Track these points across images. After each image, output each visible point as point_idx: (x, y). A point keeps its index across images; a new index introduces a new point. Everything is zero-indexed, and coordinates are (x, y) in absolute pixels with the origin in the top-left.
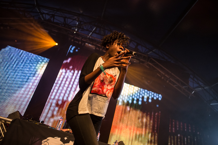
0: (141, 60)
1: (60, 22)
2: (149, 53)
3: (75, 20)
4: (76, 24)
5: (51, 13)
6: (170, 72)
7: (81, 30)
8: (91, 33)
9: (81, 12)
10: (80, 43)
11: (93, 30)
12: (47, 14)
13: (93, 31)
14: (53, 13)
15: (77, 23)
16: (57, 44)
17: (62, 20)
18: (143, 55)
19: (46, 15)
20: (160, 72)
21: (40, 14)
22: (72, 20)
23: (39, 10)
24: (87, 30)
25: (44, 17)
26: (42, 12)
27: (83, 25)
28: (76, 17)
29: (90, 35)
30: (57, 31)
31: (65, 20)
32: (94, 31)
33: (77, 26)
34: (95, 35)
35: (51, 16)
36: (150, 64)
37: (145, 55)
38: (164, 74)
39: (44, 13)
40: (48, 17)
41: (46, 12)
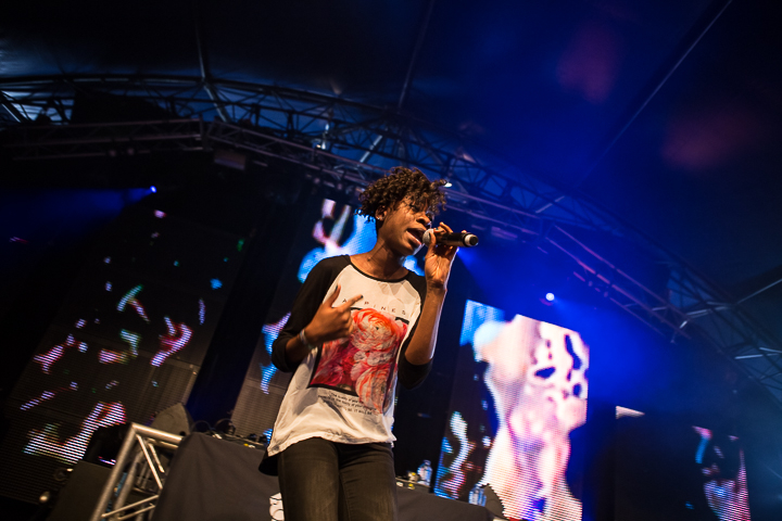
1: (278, 127)
2: (541, 210)
3: (319, 117)
4: (324, 130)
5: (249, 101)
6: (612, 266)
7: (340, 148)
8: (367, 154)
9: (337, 92)
10: (340, 187)
11: (372, 143)
12: (239, 104)
13: (372, 148)
14: (256, 102)
15: (327, 127)
17: (281, 119)
18: (526, 214)
19: (236, 107)
20: (582, 267)
21: (215, 105)
22: (309, 119)
23: (214, 92)
24: (356, 146)
25: (230, 111)
26: (222, 98)
27: (344, 131)
28: (322, 109)
29: (362, 161)
31: (290, 120)
32: (376, 148)
33: (327, 135)
34: (379, 161)
35: (249, 108)
36: (551, 242)
38: (592, 271)
39: (229, 103)
40: (239, 113)
41: (234, 98)
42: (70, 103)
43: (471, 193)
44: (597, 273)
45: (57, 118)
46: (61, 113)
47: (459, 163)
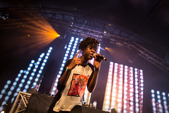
0: (125, 43)
1: (60, 19)
2: (130, 38)
3: (71, 16)
4: (72, 19)
5: (53, 12)
6: (149, 52)
7: (76, 24)
8: (84, 25)
9: (75, 9)
10: (76, 33)
11: (85, 22)
14: (54, 12)
15: (73, 18)
16: (59, 36)
17: (61, 17)
18: (126, 39)
19: (50, 14)
20: (141, 52)
21: (44, 14)
22: (69, 16)
23: (44, 11)
24: (81, 23)
25: (48, 15)
26: (46, 12)
27: (78, 19)
28: (71, 14)
29: (83, 27)
30: (58, 26)
31: (63, 17)
32: (86, 23)
33: (73, 20)
35: (53, 14)
36: (132, 46)
37: (127, 39)
38: (144, 53)
39: (48, 13)
40: (50, 16)
41: (49, 12)
42: (8, 15)
43: (111, 34)
44: (145, 54)
45: (5, 19)
46: (6, 17)
47: (108, 26)
